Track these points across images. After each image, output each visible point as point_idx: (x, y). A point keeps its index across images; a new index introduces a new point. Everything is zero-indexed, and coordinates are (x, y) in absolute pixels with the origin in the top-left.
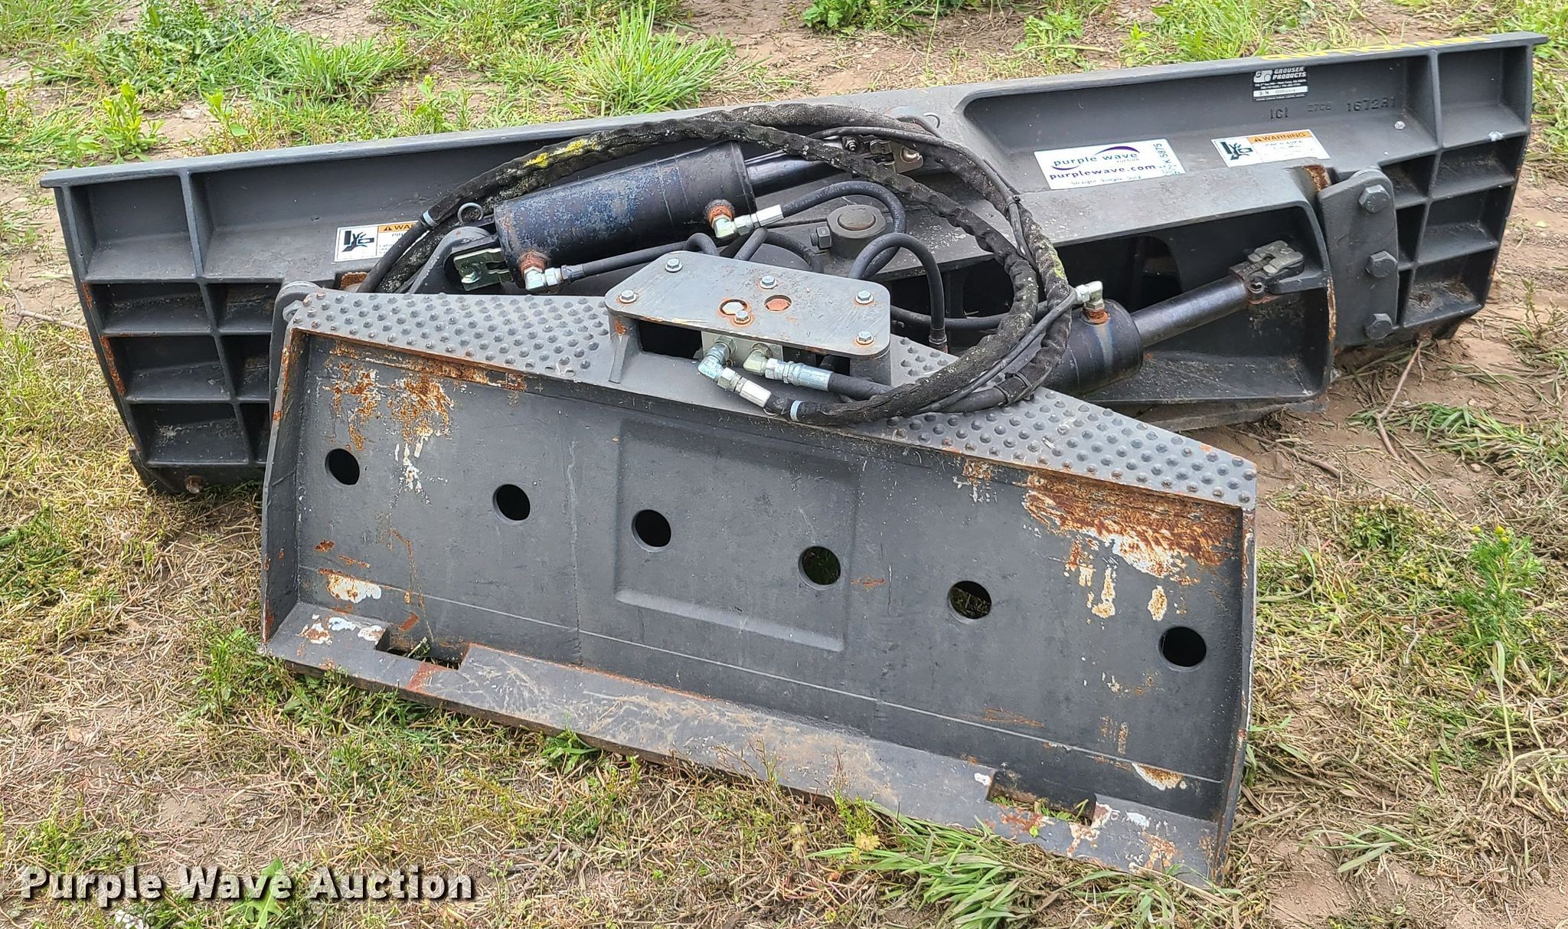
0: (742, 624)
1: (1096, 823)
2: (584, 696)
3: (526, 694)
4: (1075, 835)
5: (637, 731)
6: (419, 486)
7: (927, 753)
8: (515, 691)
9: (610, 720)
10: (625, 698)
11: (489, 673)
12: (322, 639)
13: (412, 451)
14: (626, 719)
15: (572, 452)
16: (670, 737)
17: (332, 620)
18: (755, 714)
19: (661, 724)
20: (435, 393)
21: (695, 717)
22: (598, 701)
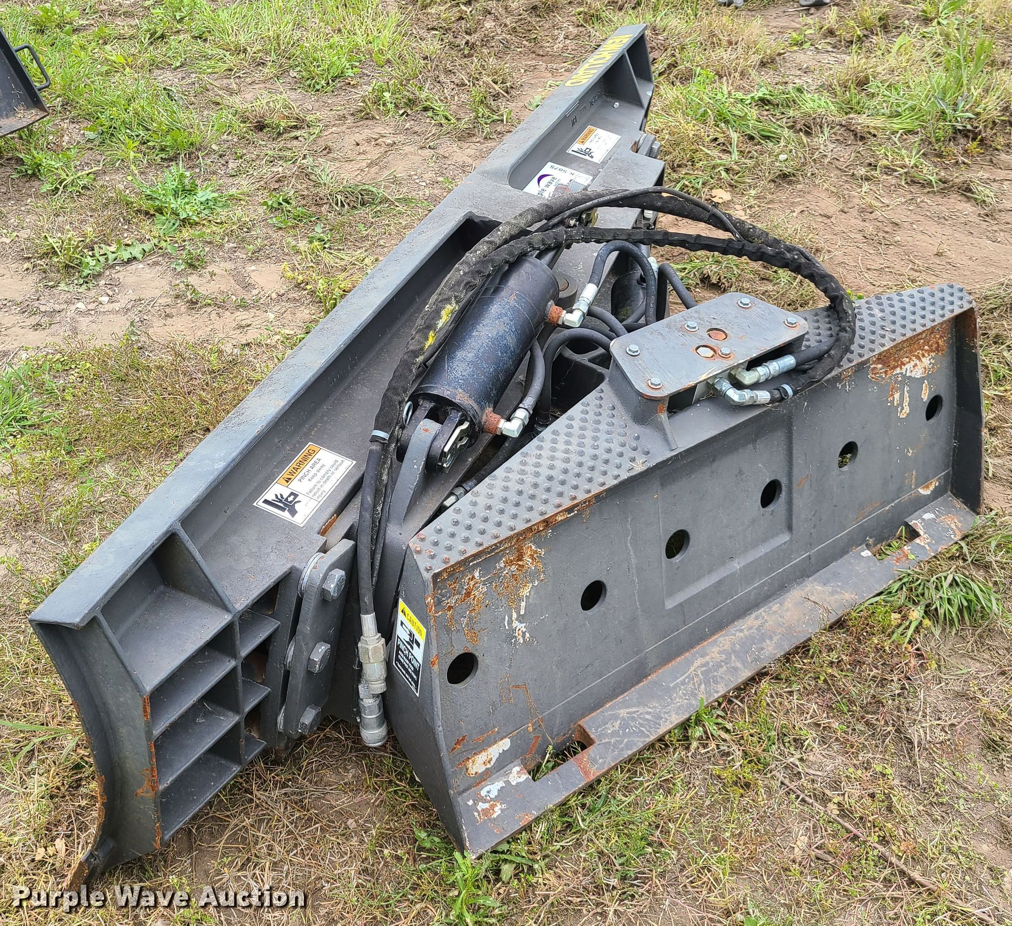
0: (736, 565)
1: (921, 533)
2: (674, 688)
3: (648, 717)
4: (922, 544)
5: (722, 678)
6: (527, 635)
7: (835, 563)
8: (641, 721)
9: (703, 686)
10: (693, 668)
11: (612, 727)
12: (496, 809)
13: (518, 613)
14: (709, 677)
15: (629, 527)
16: (739, 665)
17: (483, 793)
18: (753, 616)
19: (726, 664)
20: (529, 553)
21: (734, 644)
22: (683, 683)
